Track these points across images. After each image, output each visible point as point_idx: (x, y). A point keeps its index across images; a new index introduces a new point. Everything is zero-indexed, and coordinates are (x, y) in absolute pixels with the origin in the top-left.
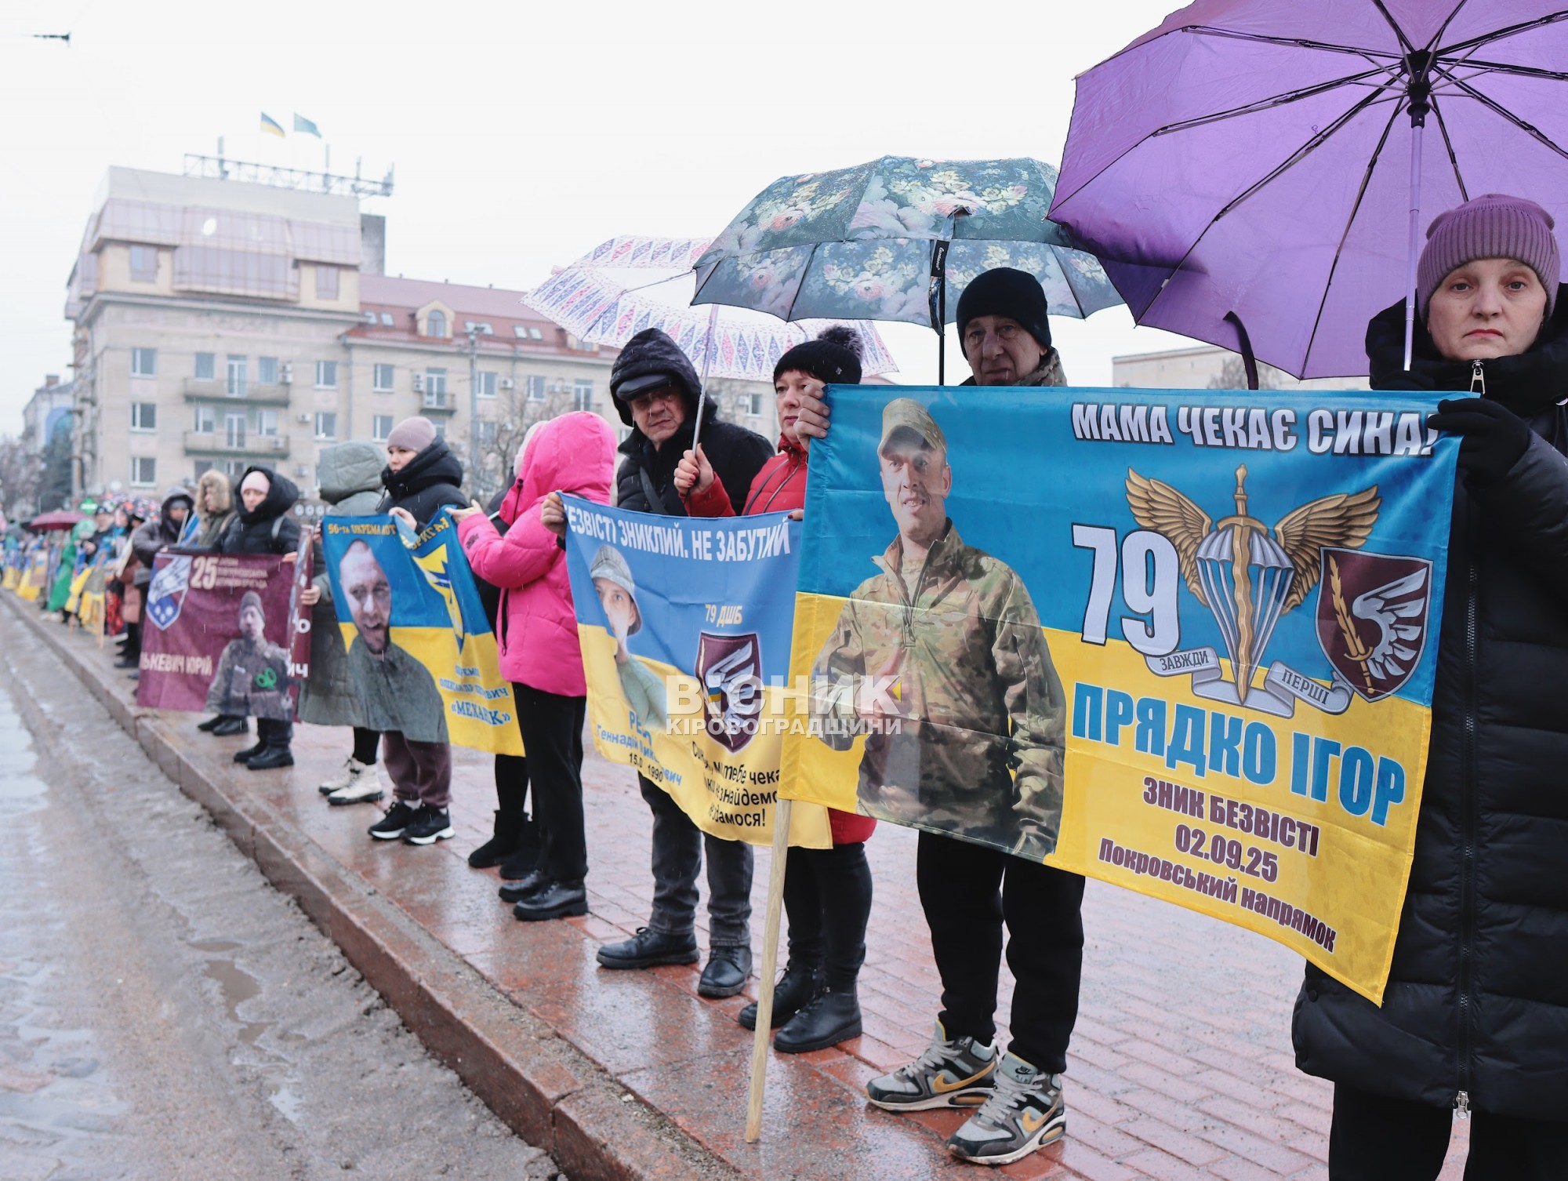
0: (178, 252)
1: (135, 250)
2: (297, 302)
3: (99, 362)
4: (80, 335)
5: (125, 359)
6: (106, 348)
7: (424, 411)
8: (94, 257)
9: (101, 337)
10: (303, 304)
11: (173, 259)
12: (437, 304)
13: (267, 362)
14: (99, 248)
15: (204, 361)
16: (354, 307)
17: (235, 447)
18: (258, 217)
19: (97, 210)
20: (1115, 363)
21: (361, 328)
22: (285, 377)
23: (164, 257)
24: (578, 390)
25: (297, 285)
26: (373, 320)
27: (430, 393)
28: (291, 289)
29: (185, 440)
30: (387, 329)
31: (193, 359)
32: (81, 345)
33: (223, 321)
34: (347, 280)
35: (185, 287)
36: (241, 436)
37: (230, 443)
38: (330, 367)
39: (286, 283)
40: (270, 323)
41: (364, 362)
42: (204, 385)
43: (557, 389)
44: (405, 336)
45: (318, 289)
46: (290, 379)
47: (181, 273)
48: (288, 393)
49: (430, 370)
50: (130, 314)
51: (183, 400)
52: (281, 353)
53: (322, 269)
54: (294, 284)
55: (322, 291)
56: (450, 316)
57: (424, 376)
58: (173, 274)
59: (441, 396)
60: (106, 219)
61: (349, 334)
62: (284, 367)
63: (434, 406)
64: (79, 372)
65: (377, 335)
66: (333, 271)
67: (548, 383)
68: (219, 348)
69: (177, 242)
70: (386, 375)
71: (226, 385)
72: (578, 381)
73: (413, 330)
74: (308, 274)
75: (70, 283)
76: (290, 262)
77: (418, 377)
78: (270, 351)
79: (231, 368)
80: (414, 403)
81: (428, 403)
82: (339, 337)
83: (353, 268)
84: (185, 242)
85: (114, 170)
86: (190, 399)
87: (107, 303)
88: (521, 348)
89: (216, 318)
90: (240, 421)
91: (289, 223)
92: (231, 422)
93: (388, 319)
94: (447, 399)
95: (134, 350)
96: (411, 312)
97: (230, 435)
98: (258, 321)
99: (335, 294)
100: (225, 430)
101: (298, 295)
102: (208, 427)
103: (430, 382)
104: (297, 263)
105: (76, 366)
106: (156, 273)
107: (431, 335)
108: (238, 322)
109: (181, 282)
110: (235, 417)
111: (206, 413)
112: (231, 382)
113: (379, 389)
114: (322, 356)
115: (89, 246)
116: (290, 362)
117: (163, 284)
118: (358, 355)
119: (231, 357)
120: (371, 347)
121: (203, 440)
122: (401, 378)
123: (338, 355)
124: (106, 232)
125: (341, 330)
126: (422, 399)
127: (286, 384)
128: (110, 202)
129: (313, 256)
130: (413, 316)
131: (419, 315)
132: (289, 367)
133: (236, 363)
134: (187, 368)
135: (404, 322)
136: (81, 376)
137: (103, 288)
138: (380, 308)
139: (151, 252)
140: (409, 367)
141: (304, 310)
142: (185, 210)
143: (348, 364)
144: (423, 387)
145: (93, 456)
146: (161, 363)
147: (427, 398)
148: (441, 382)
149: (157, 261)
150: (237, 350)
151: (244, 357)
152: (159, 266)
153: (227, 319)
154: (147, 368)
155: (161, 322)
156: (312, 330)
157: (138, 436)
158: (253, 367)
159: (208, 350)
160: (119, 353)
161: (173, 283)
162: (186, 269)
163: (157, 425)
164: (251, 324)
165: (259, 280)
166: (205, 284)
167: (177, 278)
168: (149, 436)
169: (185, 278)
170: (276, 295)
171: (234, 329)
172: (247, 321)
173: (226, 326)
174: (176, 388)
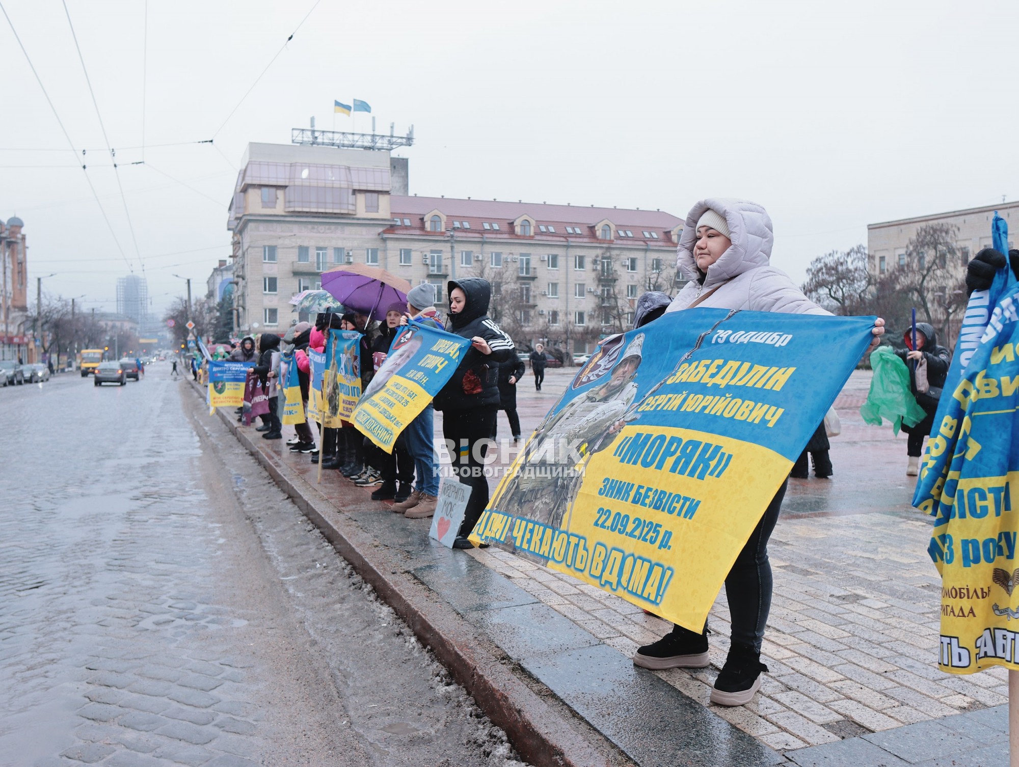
0: (288, 188)
1: (265, 190)
2: (355, 215)
3: (246, 254)
4: (236, 239)
5: (260, 252)
6: (249, 247)
7: (429, 276)
8: (242, 194)
9: (247, 240)
10: (358, 216)
11: (285, 193)
12: (436, 212)
13: (338, 250)
14: (245, 190)
15: (303, 251)
16: (388, 216)
18: (332, 167)
19: (244, 168)
20: (869, 229)
21: (392, 228)
22: (349, 259)
23: (280, 193)
24: (522, 260)
25: (354, 205)
26: (399, 223)
27: (433, 266)
28: (351, 207)
30: (406, 228)
31: (297, 251)
32: (236, 244)
33: (313, 228)
34: (383, 200)
35: (292, 209)
38: (374, 252)
39: (348, 204)
40: (340, 227)
41: (394, 248)
42: (303, 266)
43: (509, 260)
44: (418, 232)
45: (366, 207)
46: (351, 260)
47: (289, 202)
49: (432, 251)
50: (262, 227)
51: (292, 275)
52: (347, 245)
53: (369, 195)
54: (353, 205)
55: (369, 208)
56: (444, 218)
57: (429, 255)
58: (285, 202)
59: (439, 266)
60: (248, 173)
61: (384, 232)
62: (348, 253)
63: (436, 273)
64: (236, 259)
65: (401, 232)
66: (375, 195)
67: (503, 256)
68: (312, 243)
69: (287, 184)
70: (406, 255)
71: (316, 265)
72: (522, 255)
73: (422, 227)
74: (361, 198)
75: (230, 209)
76: (351, 191)
77: (426, 255)
78: (340, 244)
79: (318, 255)
80: (423, 271)
81: (432, 271)
82: (379, 234)
83: (387, 193)
84: (292, 184)
85: (252, 145)
86: (296, 274)
87: (249, 221)
88: (486, 235)
89: (310, 226)
91: (349, 168)
92: (318, 285)
93: (407, 222)
94: (443, 268)
95: (265, 247)
96: (421, 217)
98: (333, 227)
99: (376, 209)
101: (355, 211)
103: (433, 258)
104: (355, 192)
105: (233, 257)
106: (276, 202)
107: (433, 230)
108: (321, 228)
109: (290, 207)
111: (305, 281)
112: (318, 264)
113: (403, 264)
114: (370, 245)
115: (239, 189)
116: (351, 250)
117: (279, 209)
118: (390, 244)
119: (319, 248)
120: (397, 239)
122: (416, 257)
123: (378, 245)
124: (248, 180)
125: (380, 230)
126: (428, 269)
127: (350, 263)
128: (250, 163)
129: (364, 187)
130: (422, 219)
131: (425, 220)
132: (351, 253)
133: (321, 252)
134: (293, 256)
135: (417, 223)
136: (237, 262)
137: (246, 213)
138: (404, 215)
139: (273, 190)
140: (420, 250)
141: (359, 219)
142: (291, 165)
143: (385, 250)
144: (428, 262)
145: (244, 308)
146: (280, 254)
147: (431, 268)
148: (439, 257)
149: (276, 195)
150: (321, 244)
151: (325, 248)
152: (277, 198)
153: (316, 227)
154: (272, 257)
155: (278, 229)
156: (364, 231)
157: (268, 297)
158: (330, 254)
159: (305, 244)
160: (256, 249)
161: (285, 207)
162: (292, 199)
163: (278, 289)
164: (329, 229)
165: (333, 203)
166: (303, 207)
167: (287, 205)
168: (273, 296)
169: (292, 204)
170: (343, 211)
171: (320, 232)
172: (327, 227)
173: (315, 230)
174: (288, 268)
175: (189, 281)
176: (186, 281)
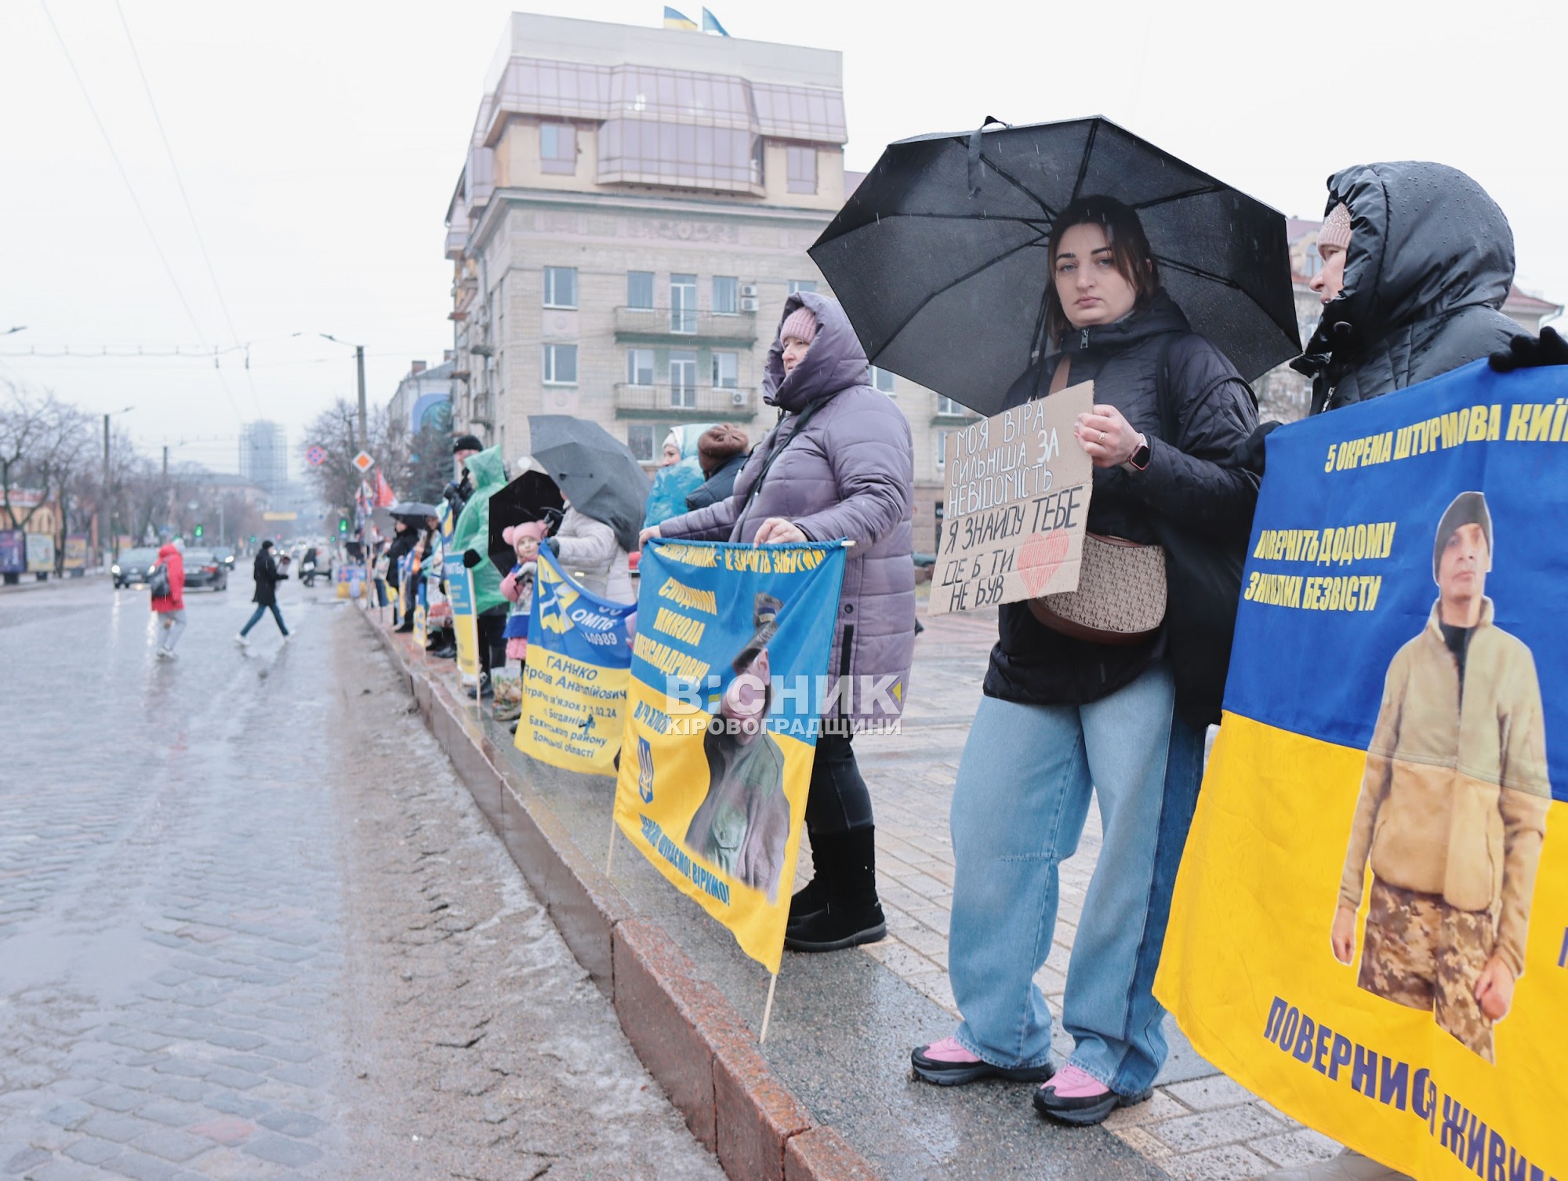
0: (605, 127)
1: (549, 129)
2: (763, 198)
3: (496, 296)
4: (465, 274)
5: (532, 283)
6: (510, 269)
8: (488, 151)
9: (499, 258)
10: (769, 200)
11: (597, 140)
13: (722, 283)
14: (494, 141)
15: (640, 284)
17: (682, 406)
18: (710, 77)
22: (749, 305)
23: (585, 137)
25: (761, 173)
29: (616, 396)
31: (625, 281)
32: (465, 286)
33: (664, 227)
34: (829, 165)
35: (615, 178)
36: (690, 391)
37: (676, 401)
40: (726, 227)
42: (638, 319)
45: (789, 180)
46: (755, 306)
47: (609, 159)
48: (752, 326)
50: (541, 218)
51: (614, 339)
52: (744, 270)
53: (795, 151)
55: (794, 182)
58: (598, 161)
60: (510, 86)
62: (748, 290)
64: (462, 324)
66: (809, 153)
68: (661, 265)
69: (603, 116)
71: (670, 316)
74: (777, 157)
75: (449, 218)
76: (751, 140)
78: (727, 270)
79: (676, 291)
83: (835, 149)
84: (615, 115)
85: (518, 17)
86: (623, 337)
87: (512, 203)
89: (656, 222)
90: (689, 369)
91: (748, 85)
92: (676, 368)
95: (547, 269)
97: (676, 390)
98: (711, 226)
99: (814, 185)
100: (669, 381)
101: (763, 187)
102: (645, 378)
104: (762, 141)
106: (575, 161)
108: (684, 227)
109: (609, 172)
110: (682, 363)
111: (644, 358)
112: (676, 318)
114: (797, 274)
115: (481, 138)
116: (754, 283)
117: (584, 178)
119: (676, 277)
121: (638, 396)
124: (509, 104)
127: (750, 314)
128: (514, 61)
129: (784, 132)
132: (754, 292)
133: (682, 286)
134: (617, 293)
136: (466, 329)
137: (505, 184)
139: (568, 131)
141: (772, 208)
142: (612, 71)
146: (584, 289)
149: (577, 144)
150: (684, 267)
151: (693, 277)
152: (579, 151)
153: (671, 224)
154: (565, 295)
155: (582, 229)
156: (784, 235)
157: (554, 392)
158: (705, 288)
159: (645, 267)
160: (527, 274)
161: (598, 174)
162: (616, 152)
163: (578, 375)
164: (702, 230)
165: (713, 165)
166: (641, 172)
167: (603, 166)
168: (567, 392)
169: (616, 165)
170: (737, 187)
171: (679, 238)
172: (697, 225)
173: (668, 233)
174: (605, 323)
175: (360, 350)
176: (354, 352)
